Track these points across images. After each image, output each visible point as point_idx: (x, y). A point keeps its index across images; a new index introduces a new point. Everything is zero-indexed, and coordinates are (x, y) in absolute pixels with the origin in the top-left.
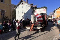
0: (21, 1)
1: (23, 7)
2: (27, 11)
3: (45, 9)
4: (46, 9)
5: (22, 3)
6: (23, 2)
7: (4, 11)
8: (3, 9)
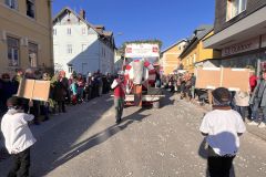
0: (65, 12)
1: (69, 32)
2: (85, 48)
3: (156, 46)
4: (160, 47)
5: (66, 17)
6: (72, 16)
7: (19, 40)
8: (15, 34)
